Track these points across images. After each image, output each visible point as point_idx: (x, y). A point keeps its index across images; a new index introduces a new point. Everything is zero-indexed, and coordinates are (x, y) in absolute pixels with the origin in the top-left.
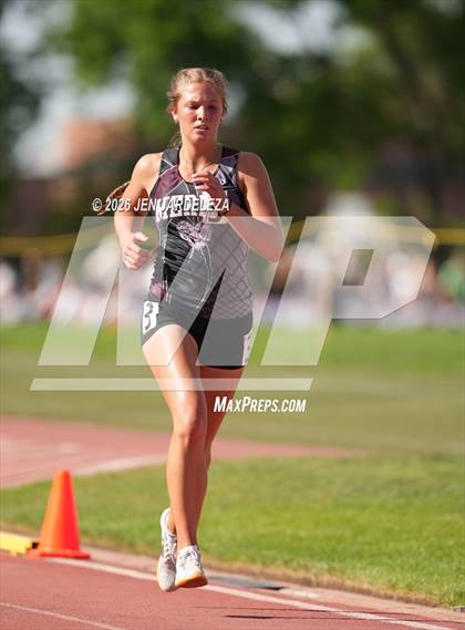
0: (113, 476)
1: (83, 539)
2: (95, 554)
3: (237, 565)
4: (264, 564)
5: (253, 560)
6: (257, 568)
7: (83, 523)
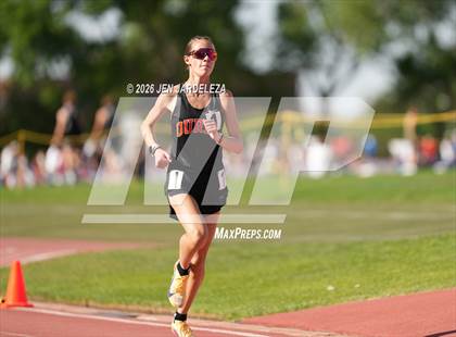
0: (38, 264)
1: (28, 297)
2: (35, 304)
3: (111, 306)
4: (127, 304)
5: (120, 303)
6: (123, 306)
7: (28, 288)
